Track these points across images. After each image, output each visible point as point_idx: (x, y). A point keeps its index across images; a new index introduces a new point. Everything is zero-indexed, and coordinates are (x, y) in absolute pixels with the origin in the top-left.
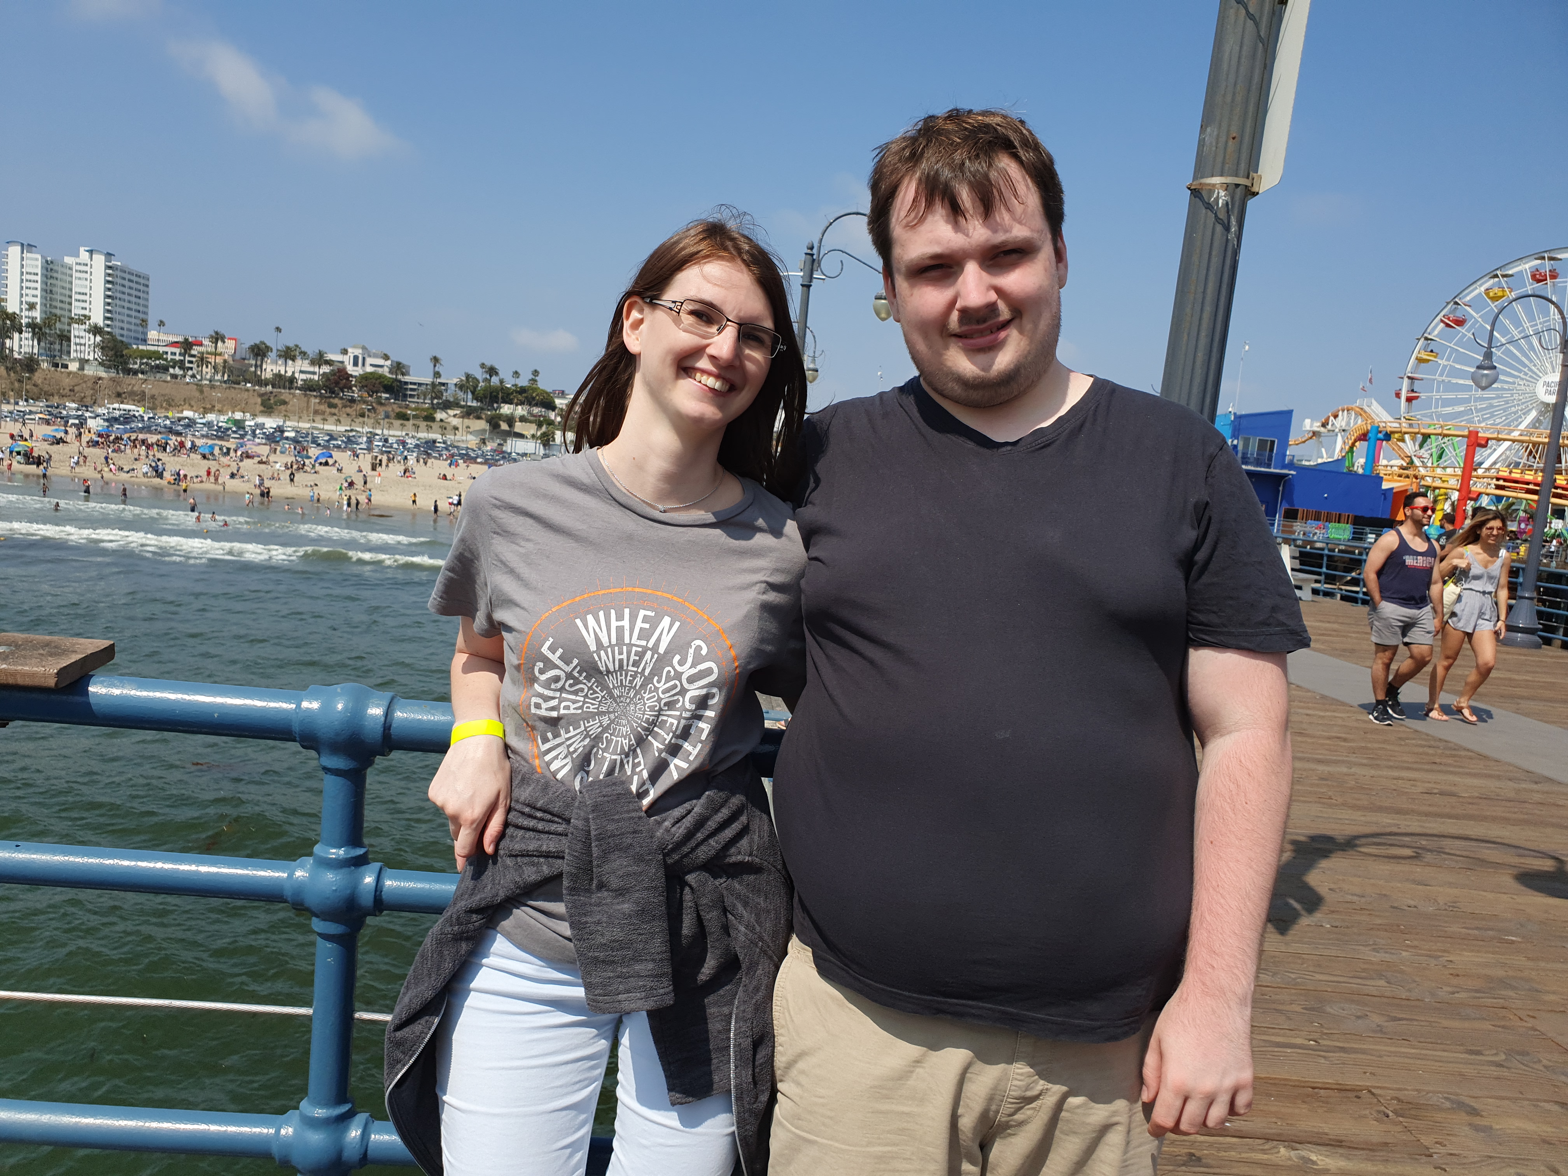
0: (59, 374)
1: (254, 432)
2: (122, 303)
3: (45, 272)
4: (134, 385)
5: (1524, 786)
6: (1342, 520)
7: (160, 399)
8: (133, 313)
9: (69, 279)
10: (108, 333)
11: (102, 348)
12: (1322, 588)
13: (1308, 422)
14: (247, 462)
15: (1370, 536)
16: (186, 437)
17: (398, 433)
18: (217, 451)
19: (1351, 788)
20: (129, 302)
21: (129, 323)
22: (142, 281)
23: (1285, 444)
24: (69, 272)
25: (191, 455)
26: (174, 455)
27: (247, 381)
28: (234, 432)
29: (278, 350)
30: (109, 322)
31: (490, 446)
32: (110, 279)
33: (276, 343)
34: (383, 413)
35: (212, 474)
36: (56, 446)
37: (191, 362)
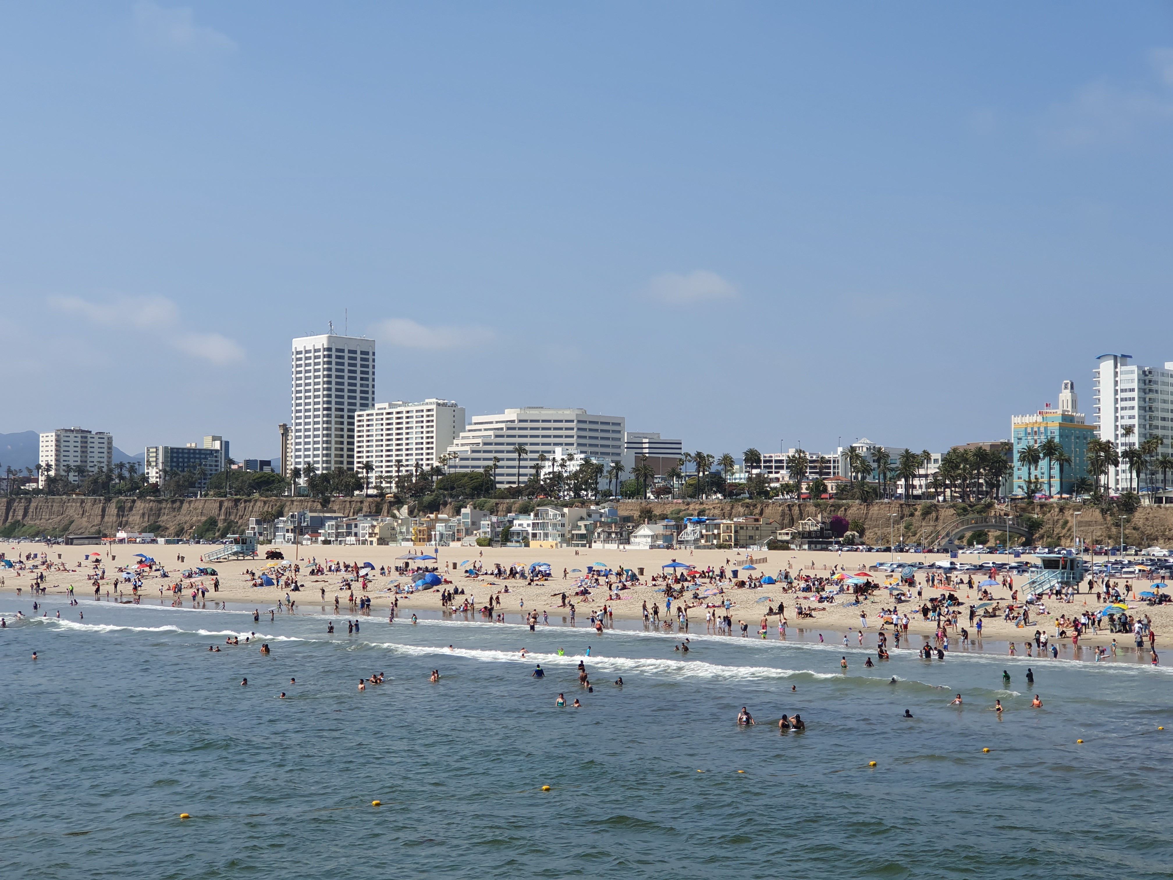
3: (1142, 386)
9: (1171, 389)
36: (1157, 607)
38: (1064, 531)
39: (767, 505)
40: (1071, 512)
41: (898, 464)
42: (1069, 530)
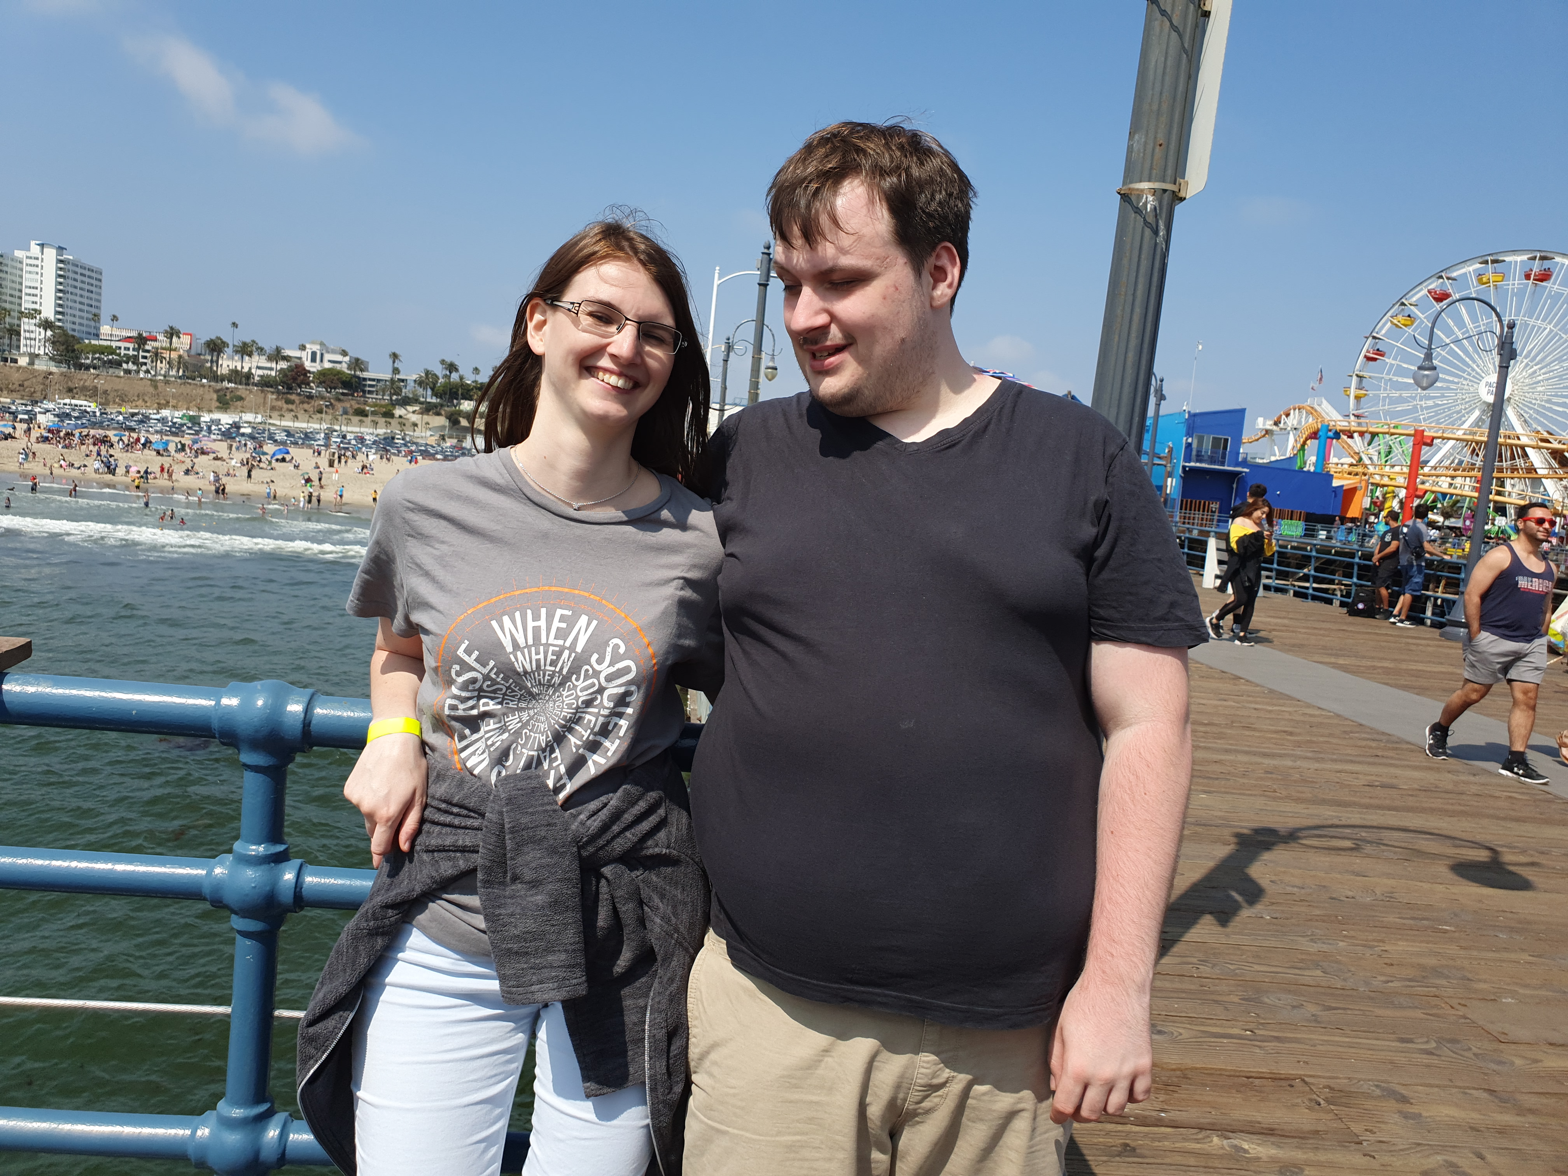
0: (7, 368)
1: (209, 428)
2: (73, 297)
4: (86, 380)
5: (1463, 778)
6: (1295, 517)
7: (112, 395)
8: (86, 308)
9: (18, 272)
10: (60, 327)
11: (53, 343)
12: (1274, 584)
13: (1260, 420)
14: (202, 459)
15: (1321, 532)
16: (139, 432)
17: (357, 429)
18: (172, 447)
19: (1295, 781)
20: (81, 296)
21: (81, 317)
22: (94, 275)
23: (1238, 442)
24: (19, 265)
25: (146, 451)
26: (127, 451)
27: (202, 377)
28: (189, 428)
29: (234, 346)
30: (60, 317)
31: (450, 443)
32: (62, 273)
33: (233, 338)
34: (341, 410)
35: (166, 470)
37: (145, 357)
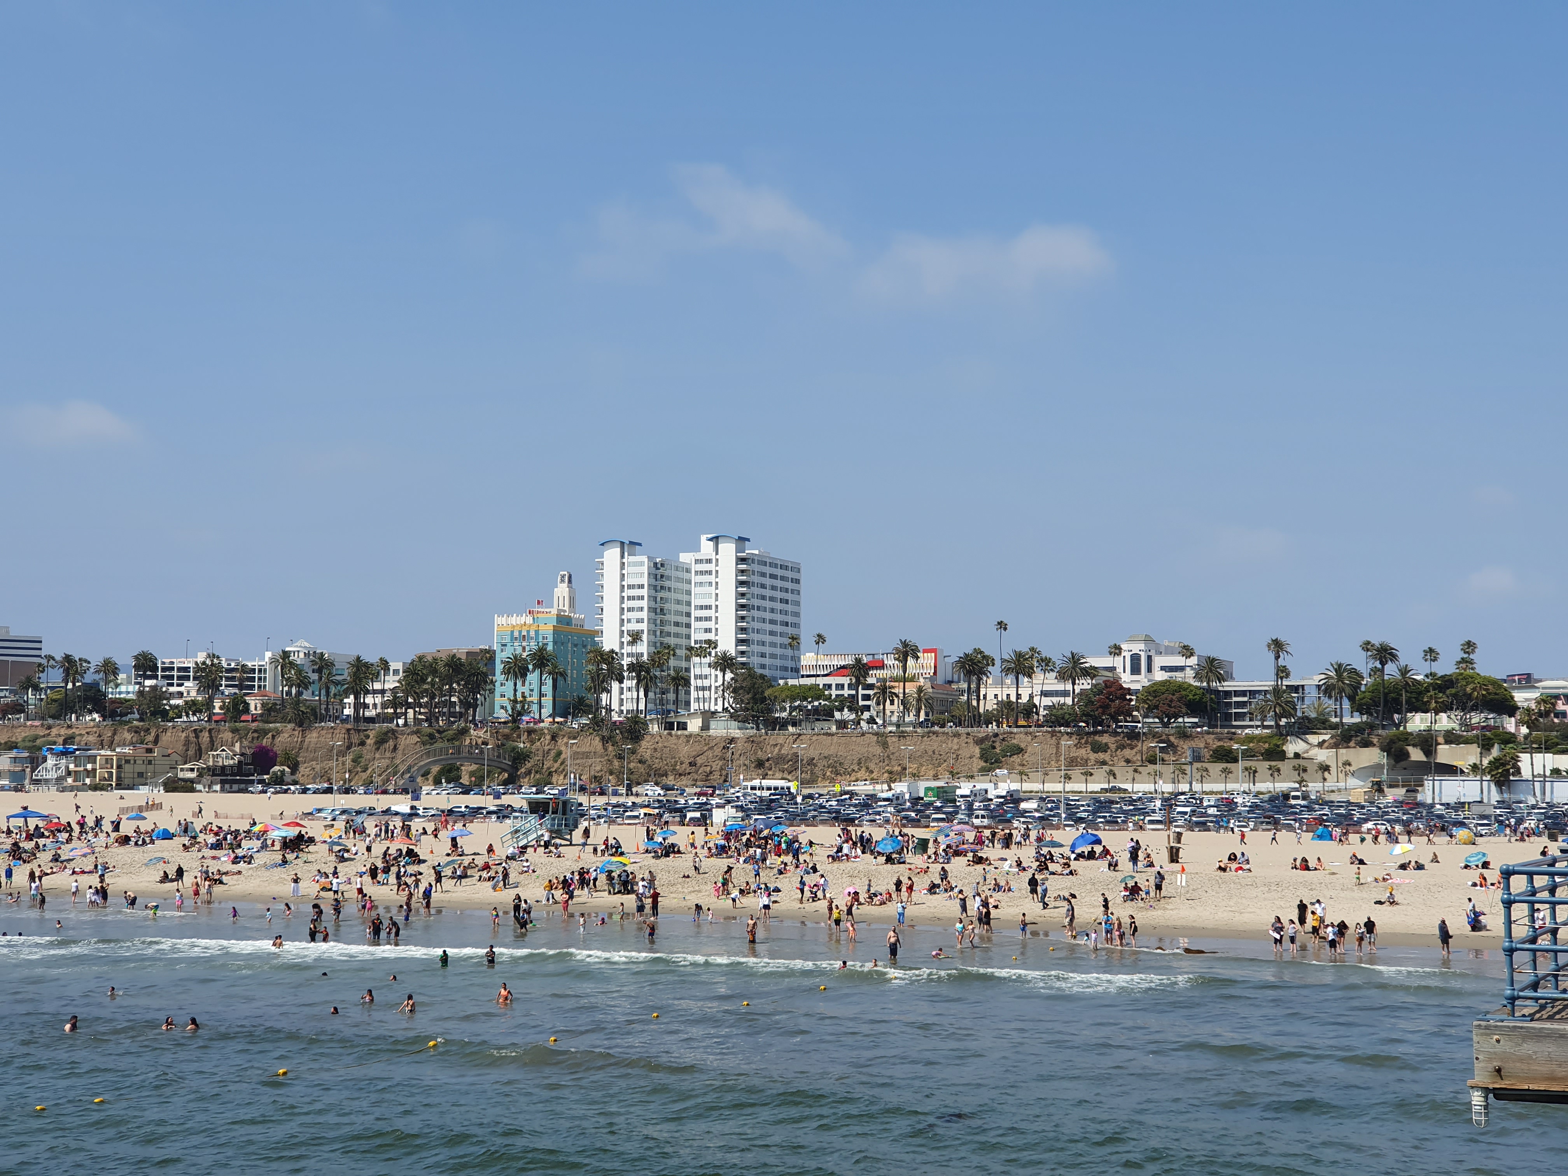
0: (673, 740)
1: (970, 806)
2: (760, 614)
3: (653, 582)
4: (782, 746)
7: (821, 764)
8: (778, 628)
9: (686, 587)
10: (743, 664)
11: (735, 691)
14: (956, 862)
17: (1220, 787)
20: (772, 610)
21: (773, 645)
22: (789, 574)
27: (955, 720)
28: (938, 810)
29: (1003, 661)
30: (743, 648)
31: (1391, 796)
32: (744, 578)
33: (999, 648)
36: (664, 860)
37: (867, 697)
38: (556, 765)
39: (165, 730)
40: (565, 740)
41: (346, 676)
42: (562, 763)
